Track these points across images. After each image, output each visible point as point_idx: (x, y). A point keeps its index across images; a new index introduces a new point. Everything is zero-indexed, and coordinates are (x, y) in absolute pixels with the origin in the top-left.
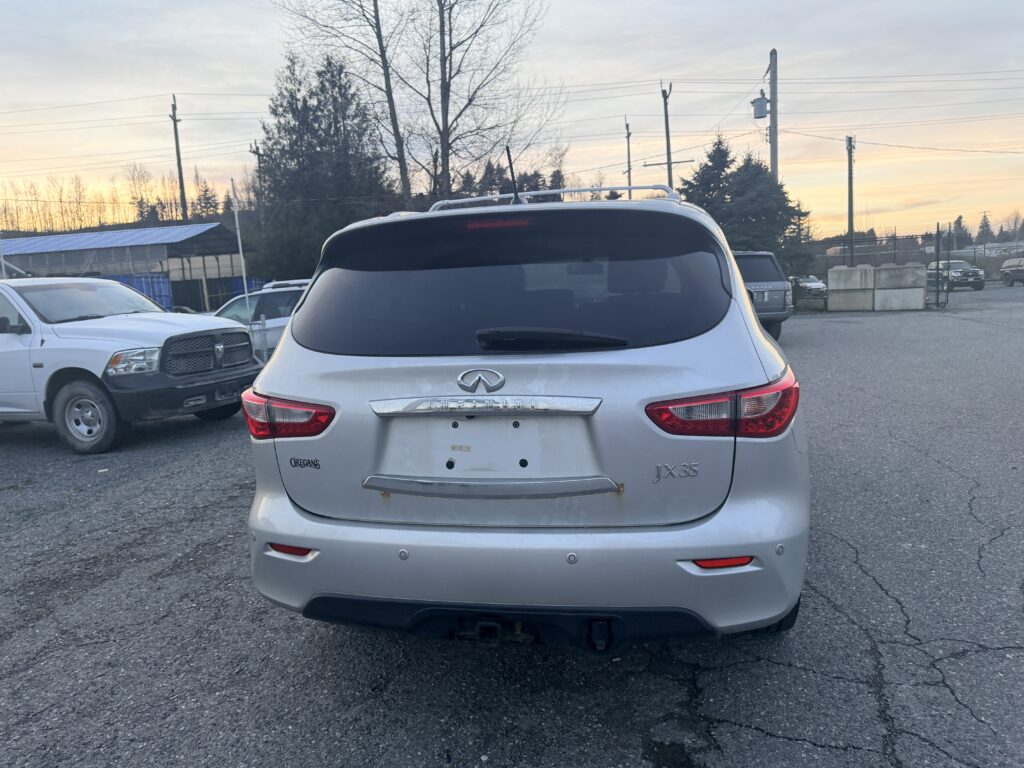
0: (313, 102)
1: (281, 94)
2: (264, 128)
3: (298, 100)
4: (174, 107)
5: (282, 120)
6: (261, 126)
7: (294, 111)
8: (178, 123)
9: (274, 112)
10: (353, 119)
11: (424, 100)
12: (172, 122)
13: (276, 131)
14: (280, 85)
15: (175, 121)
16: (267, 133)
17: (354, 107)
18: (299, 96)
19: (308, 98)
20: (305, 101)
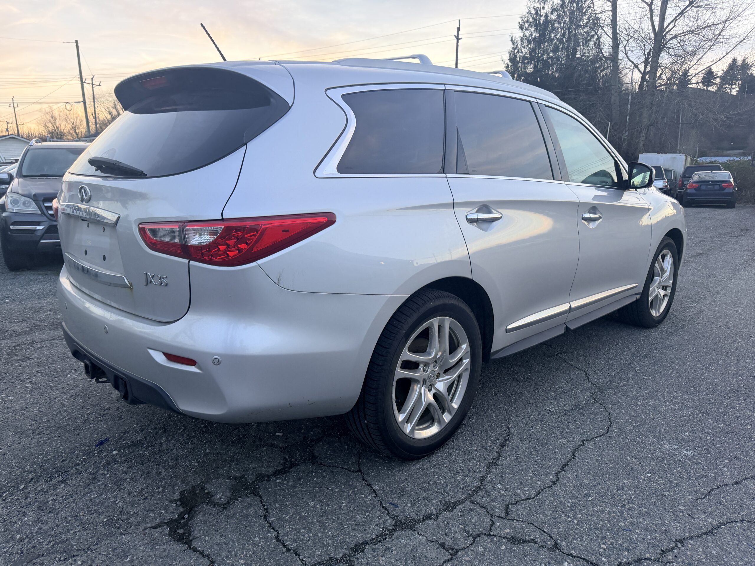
0: (554, 17)
1: (529, 13)
2: (512, 40)
3: (541, 16)
4: (459, 29)
5: (527, 33)
6: (510, 39)
7: (537, 26)
8: (459, 41)
9: (521, 28)
10: (584, 28)
11: (646, 5)
12: (456, 40)
13: (519, 43)
14: (529, 5)
15: (458, 39)
16: (513, 44)
17: (585, 18)
18: (543, 12)
19: (549, 14)
20: (546, 16)
